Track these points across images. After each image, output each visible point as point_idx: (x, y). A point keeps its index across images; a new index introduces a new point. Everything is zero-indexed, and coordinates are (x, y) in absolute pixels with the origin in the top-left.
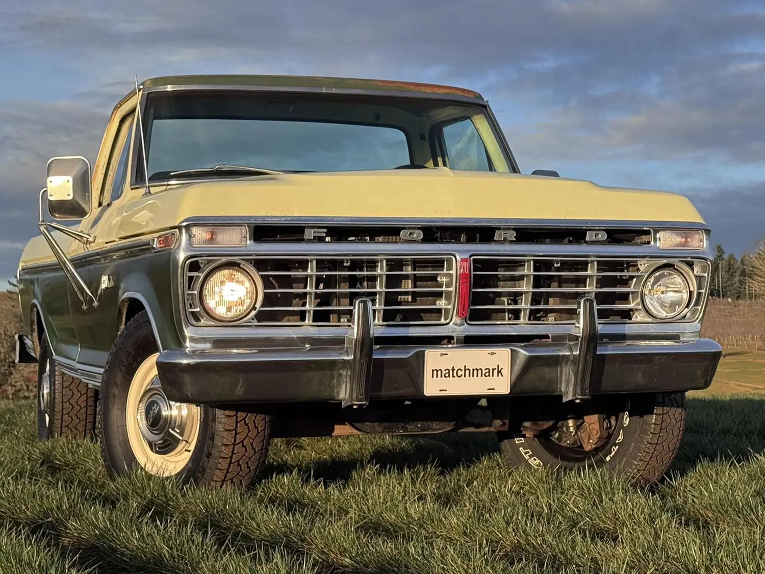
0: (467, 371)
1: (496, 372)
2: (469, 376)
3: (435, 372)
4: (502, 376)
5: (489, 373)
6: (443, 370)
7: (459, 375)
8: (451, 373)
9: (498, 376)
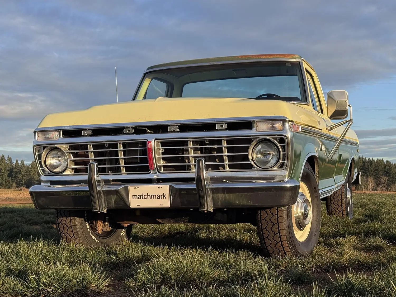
0: (149, 196)
1: (162, 196)
2: (150, 199)
3: (134, 196)
4: (166, 198)
5: (159, 197)
6: (138, 196)
7: (145, 198)
8: (141, 197)
9: (164, 198)
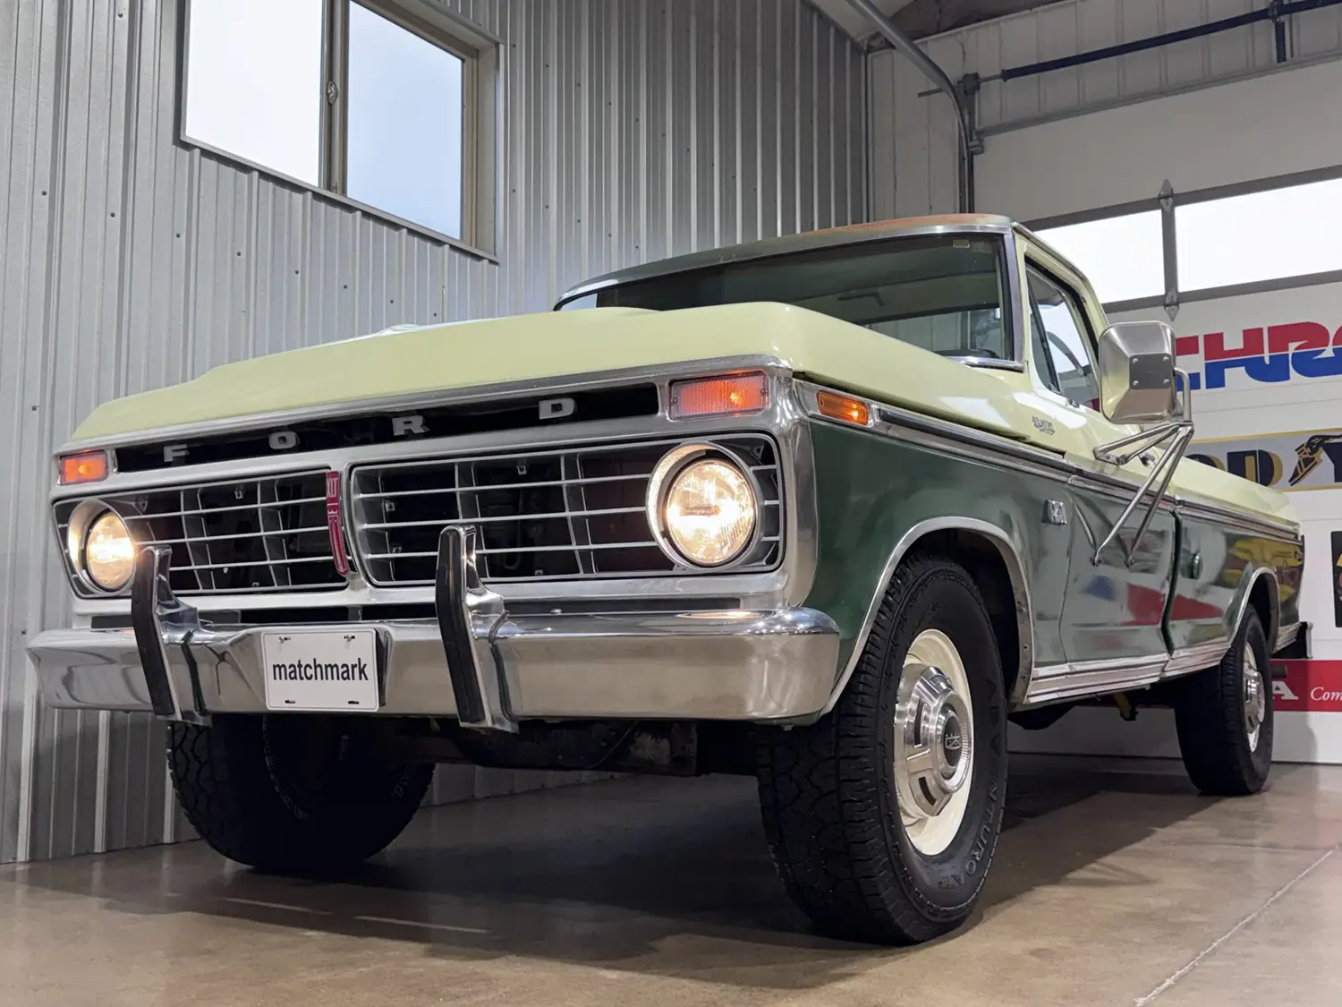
0: (318, 669)
1: (356, 670)
2: (322, 679)
3: (277, 669)
4: (367, 679)
5: (348, 672)
6: (287, 667)
7: (309, 676)
8: (296, 672)
9: (361, 678)
